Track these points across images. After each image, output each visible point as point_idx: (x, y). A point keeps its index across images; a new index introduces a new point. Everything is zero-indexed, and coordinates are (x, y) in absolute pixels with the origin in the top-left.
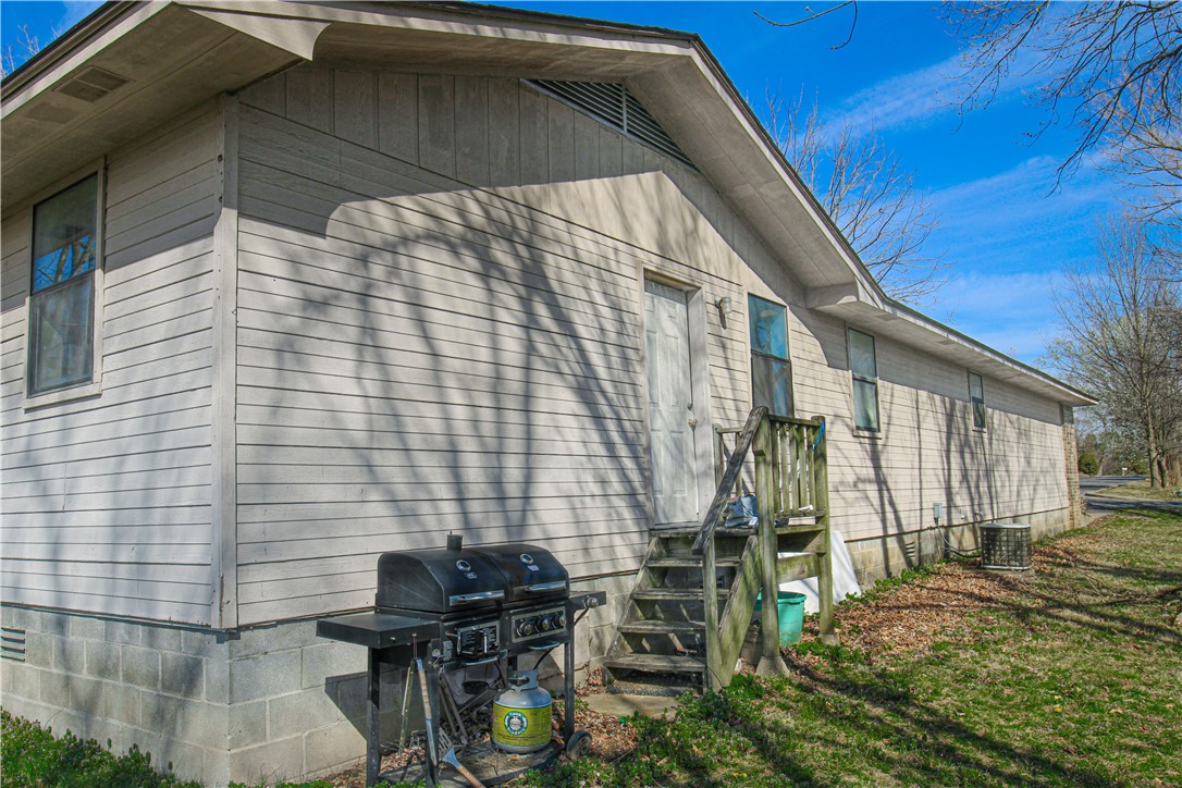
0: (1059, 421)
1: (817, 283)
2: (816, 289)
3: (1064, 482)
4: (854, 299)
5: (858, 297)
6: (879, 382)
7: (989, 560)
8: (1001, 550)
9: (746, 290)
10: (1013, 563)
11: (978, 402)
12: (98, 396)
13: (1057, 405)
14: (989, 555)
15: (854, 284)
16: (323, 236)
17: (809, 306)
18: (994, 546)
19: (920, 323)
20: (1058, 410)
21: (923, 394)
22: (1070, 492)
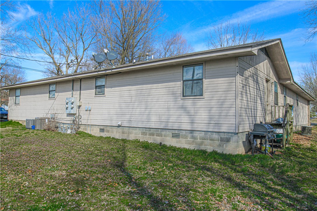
0: (307, 105)
1: (282, 78)
2: (282, 79)
3: (307, 118)
4: (290, 82)
5: (291, 82)
6: (287, 97)
7: (303, 133)
8: (306, 131)
9: (274, 80)
10: (308, 134)
11: (297, 100)
12: (204, 98)
13: (307, 101)
14: (303, 132)
15: (290, 79)
16: (243, 76)
17: (280, 82)
18: (304, 130)
19: (297, 86)
20: (307, 102)
21: (291, 99)
22: (308, 120)
